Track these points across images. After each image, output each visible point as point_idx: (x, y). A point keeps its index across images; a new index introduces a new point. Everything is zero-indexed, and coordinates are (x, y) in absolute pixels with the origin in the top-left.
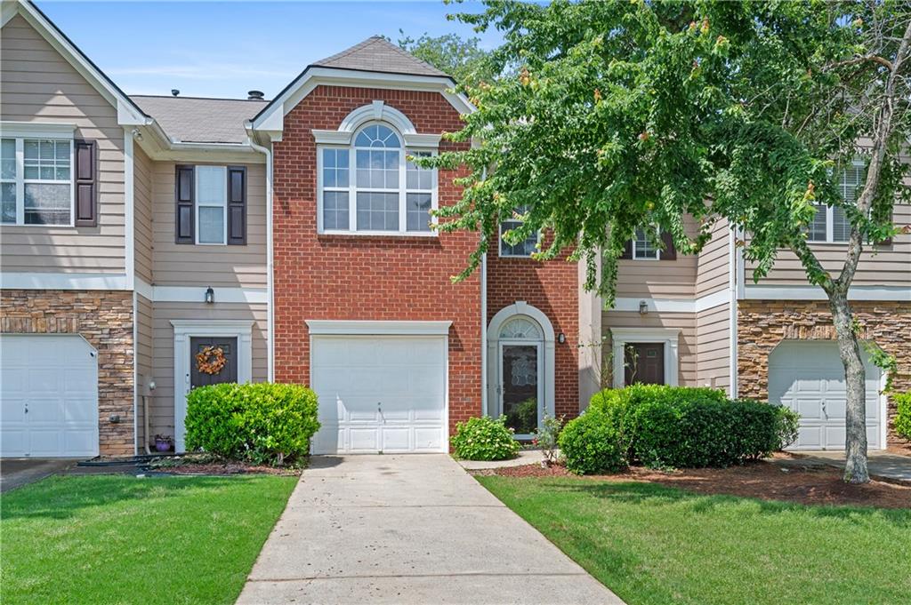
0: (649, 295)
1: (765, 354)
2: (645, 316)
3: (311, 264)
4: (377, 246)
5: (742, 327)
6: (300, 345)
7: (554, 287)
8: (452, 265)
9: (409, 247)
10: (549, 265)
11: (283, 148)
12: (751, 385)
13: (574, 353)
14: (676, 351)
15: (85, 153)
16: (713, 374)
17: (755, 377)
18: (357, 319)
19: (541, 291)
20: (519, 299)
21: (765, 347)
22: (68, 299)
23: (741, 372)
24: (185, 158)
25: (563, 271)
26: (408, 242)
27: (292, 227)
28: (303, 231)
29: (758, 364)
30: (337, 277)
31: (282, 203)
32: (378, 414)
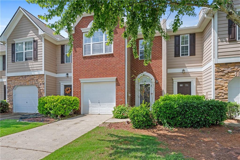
0: (186, 67)
1: (226, 83)
2: (184, 73)
3: (81, 64)
4: (97, 58)
5: (217, 73)
6: (79, 86)
7: (154, 67)
8: (117, 61)
9: (105, 57)
10: (153, 61)
11: (75, 35)
12: (220, 94)
13: (161, 86)
14: (195, 84)
15: (35, 43)
16: (207, 91)
17: (222, 91)
18: (92, 78)
19: (151, 68)
20: (144, 71)
21: (226, 80)
22: (33, 77)
23: (216, 89)
24: (62, 43)
25: (158, 62)
26: (105, 56)
27: (77, 55)
28: (79, 56)
29: (224, 86)
30: (87, 67)
31: (75, 49)
32: (99, 104)
